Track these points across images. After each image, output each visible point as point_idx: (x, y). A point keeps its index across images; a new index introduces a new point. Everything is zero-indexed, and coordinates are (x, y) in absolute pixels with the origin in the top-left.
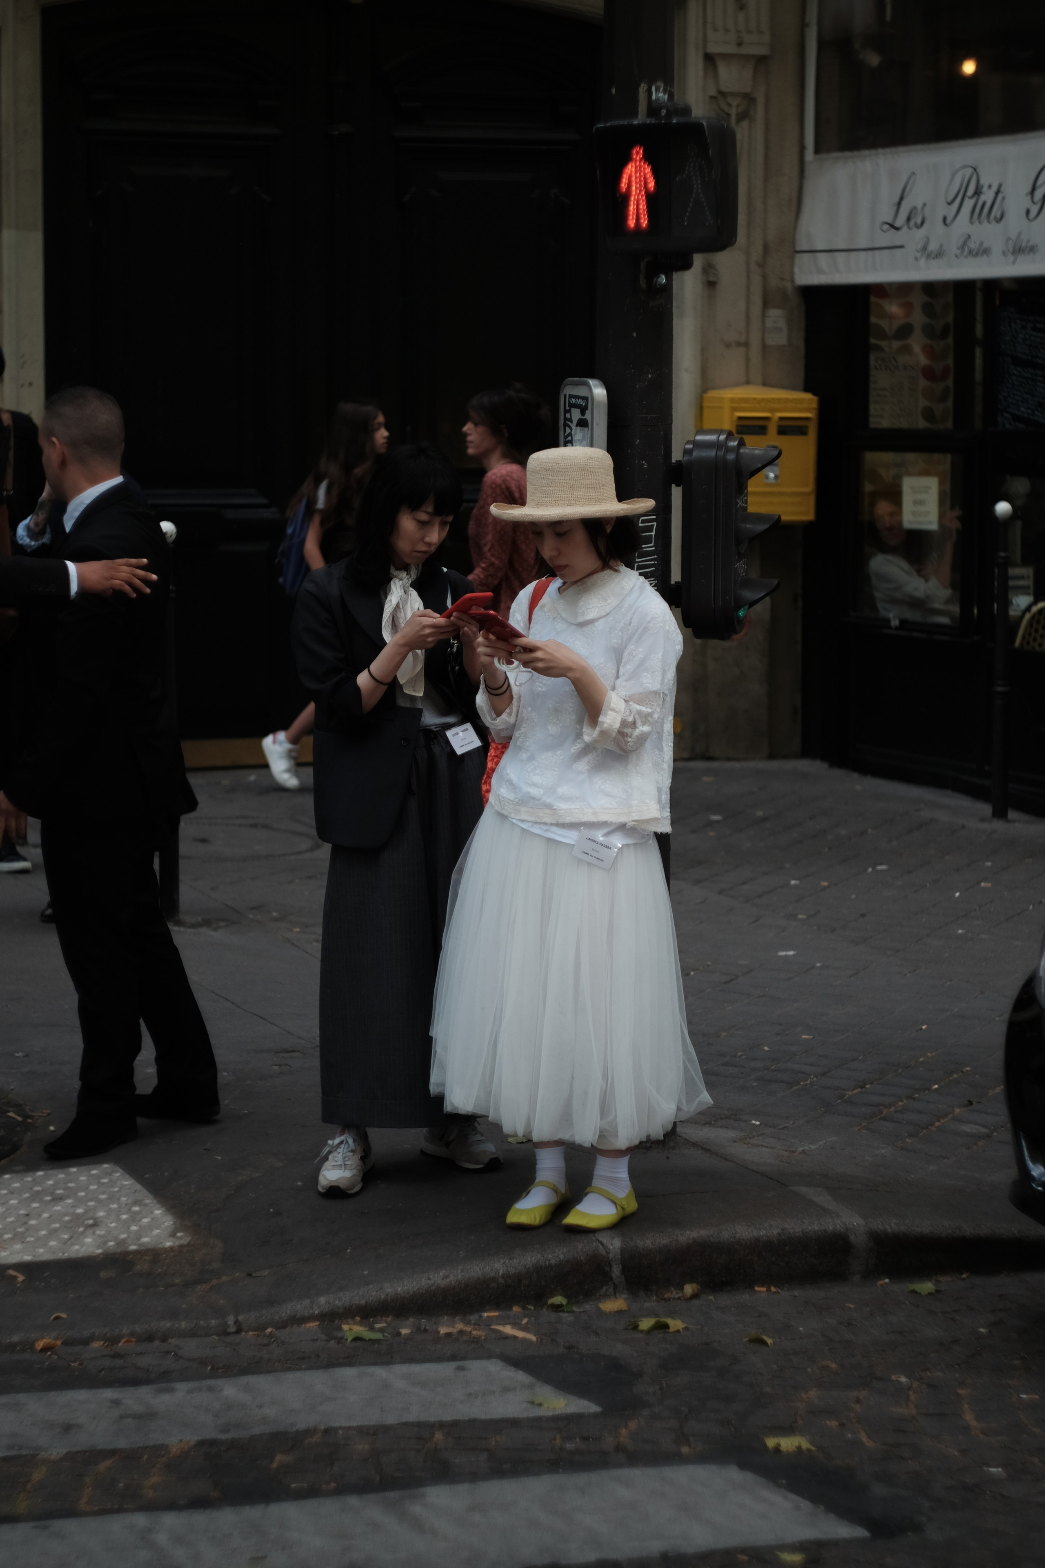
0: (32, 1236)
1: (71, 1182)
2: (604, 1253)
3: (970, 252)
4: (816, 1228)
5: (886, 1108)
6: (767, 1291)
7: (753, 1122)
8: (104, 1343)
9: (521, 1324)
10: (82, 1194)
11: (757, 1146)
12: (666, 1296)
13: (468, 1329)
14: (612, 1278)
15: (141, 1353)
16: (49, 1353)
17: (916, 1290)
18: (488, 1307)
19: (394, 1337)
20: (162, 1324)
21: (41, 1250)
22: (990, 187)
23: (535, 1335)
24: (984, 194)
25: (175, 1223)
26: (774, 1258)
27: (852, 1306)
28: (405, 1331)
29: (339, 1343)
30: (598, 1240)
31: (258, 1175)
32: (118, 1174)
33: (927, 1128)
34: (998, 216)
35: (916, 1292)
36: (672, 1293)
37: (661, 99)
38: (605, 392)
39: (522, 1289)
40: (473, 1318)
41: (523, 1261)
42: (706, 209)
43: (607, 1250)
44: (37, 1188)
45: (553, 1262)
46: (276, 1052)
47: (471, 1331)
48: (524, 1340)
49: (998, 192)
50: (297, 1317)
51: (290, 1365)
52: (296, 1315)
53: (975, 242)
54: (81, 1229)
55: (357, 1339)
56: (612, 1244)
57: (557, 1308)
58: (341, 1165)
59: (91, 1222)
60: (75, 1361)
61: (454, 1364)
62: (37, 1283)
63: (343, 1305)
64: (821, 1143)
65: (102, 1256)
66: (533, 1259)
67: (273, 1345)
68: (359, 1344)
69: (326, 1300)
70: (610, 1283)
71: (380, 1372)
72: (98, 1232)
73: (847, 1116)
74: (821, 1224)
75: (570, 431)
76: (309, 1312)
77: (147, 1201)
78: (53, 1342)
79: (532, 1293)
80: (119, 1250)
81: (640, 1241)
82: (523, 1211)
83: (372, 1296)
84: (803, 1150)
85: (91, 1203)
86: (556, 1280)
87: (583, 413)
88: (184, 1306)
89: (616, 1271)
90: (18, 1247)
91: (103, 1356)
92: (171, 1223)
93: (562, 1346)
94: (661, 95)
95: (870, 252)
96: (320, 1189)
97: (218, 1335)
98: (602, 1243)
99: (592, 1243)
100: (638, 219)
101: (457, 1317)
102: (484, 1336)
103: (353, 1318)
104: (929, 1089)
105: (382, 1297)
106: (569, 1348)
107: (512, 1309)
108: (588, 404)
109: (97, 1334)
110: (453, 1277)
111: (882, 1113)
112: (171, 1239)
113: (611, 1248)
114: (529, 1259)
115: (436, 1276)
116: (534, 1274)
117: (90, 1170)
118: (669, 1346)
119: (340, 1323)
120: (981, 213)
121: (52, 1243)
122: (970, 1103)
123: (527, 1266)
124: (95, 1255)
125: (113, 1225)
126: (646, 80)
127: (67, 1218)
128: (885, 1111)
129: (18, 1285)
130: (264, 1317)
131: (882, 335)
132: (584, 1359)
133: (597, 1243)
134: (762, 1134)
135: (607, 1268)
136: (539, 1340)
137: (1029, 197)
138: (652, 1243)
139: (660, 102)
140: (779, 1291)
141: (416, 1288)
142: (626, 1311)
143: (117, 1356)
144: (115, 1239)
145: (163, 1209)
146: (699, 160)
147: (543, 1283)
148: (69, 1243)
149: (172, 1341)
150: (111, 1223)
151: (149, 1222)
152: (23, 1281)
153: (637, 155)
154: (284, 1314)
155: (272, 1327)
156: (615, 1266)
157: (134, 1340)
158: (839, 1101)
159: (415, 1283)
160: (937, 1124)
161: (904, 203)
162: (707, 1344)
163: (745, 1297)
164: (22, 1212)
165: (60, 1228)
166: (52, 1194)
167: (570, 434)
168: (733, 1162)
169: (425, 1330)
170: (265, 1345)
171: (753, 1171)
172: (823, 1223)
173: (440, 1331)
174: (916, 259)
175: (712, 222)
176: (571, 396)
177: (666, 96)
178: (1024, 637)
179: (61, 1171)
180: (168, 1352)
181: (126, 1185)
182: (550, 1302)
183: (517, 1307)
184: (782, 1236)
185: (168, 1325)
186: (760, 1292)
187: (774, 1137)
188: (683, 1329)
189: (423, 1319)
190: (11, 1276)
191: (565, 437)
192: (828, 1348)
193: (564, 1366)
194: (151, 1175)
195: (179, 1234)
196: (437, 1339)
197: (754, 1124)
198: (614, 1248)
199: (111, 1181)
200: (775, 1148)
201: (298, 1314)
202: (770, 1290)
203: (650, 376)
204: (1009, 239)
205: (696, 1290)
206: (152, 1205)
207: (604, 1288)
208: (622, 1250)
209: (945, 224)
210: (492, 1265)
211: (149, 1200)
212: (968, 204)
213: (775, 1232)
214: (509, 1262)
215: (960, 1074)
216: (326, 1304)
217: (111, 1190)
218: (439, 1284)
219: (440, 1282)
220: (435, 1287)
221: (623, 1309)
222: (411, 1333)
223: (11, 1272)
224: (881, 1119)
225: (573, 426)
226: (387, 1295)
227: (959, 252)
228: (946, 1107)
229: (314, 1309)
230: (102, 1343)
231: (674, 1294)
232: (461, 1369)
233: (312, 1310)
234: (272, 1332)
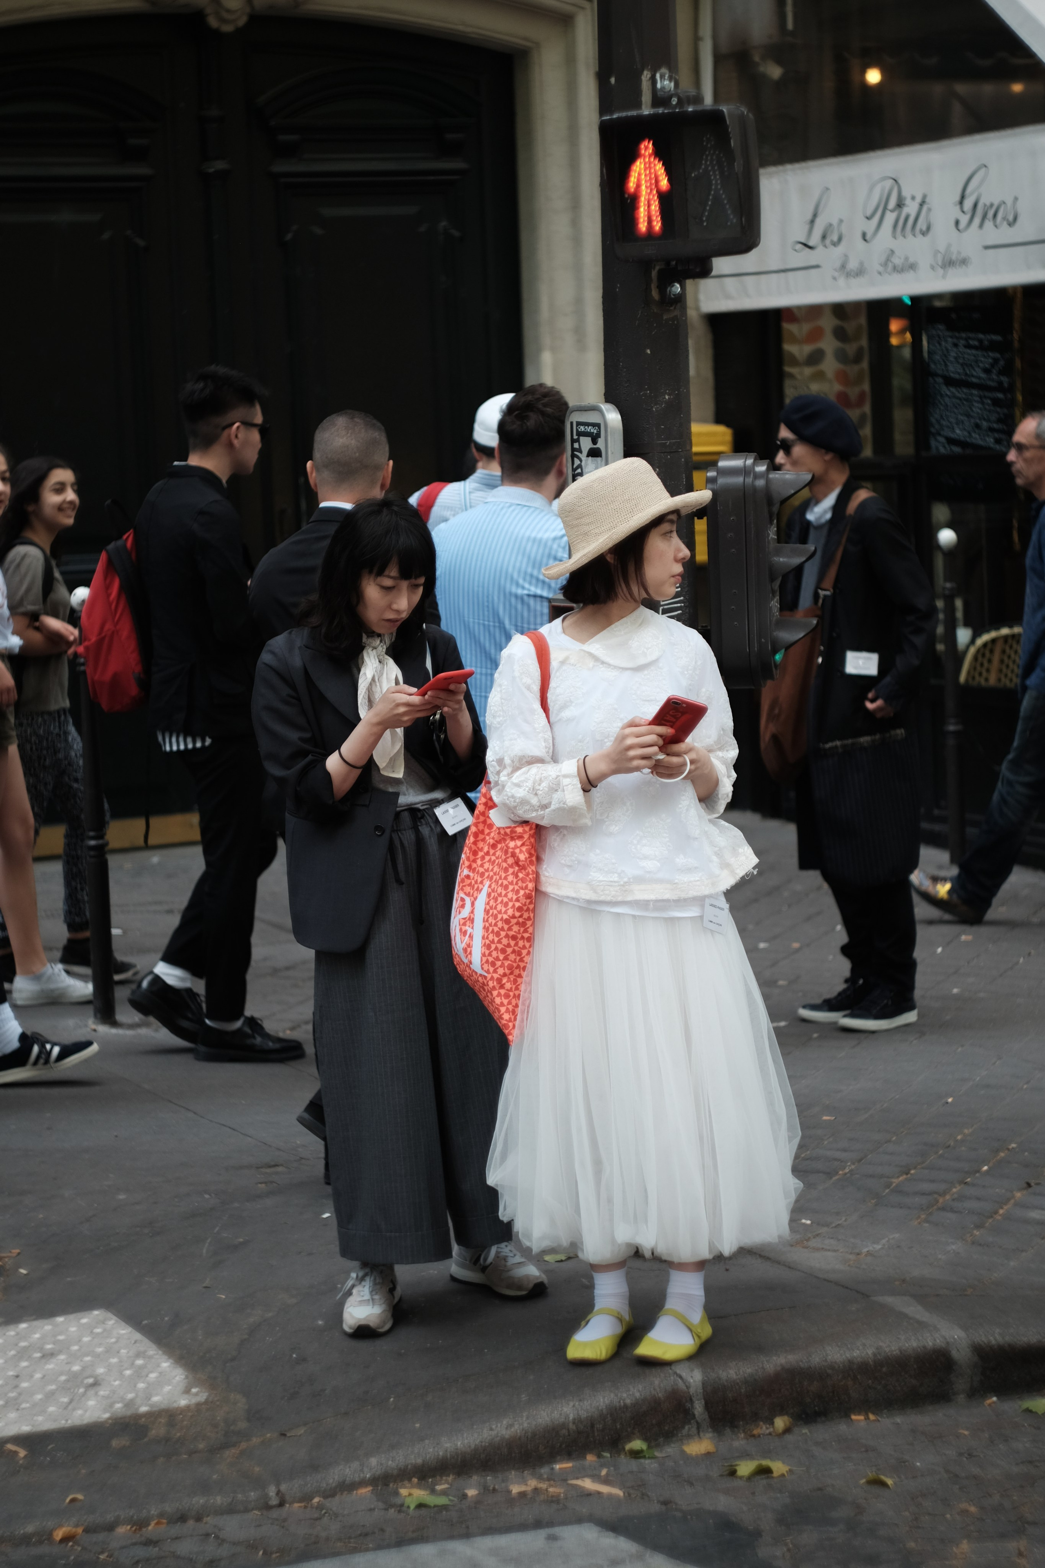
0: (27, 1402)
1: (60, 1334)
2: (685, 1388)
3: (895, 269)
4: (915, 1344)
5: (940, 1195)
6: (865, 1419)
7: (804, 1221)
8: (131, 1528)
9: (601, 1476)
10: (76, 1348)
11: (817, 1249)
12: (755, 1432)
13: (543, 1486)
14: (694, 1415)
15: (176, 1538)
16: (70, 1544)
17: (1030, 1408)
18: (559, 1458)
19: (461, 1501)
20: (194, 1500)
21: (40, 1418)
22: (913, 198)
23: (621, 1489)
24: (908, 206)
25: (187, 1377)
26: (870, 1381)
27: (966, 1433)
28: (471, 1492)
29: (400, 1511)
30: (675, 1373)
31: (270, 1314)
32: (111, 1322)
33: (992, 1217)
34: (924, 228)
35: (1031, 1411)
36: (761, 1428)
37: (666, 87)
38: (619, 417)
39: (596, 1434)
40: (545, 1471)
41: (595, 1402)
42: (727, 207)
43: (687, 1384)
44: (23, 1344)
45: (628, 1401)
46: (258, 1168)
47: (547, 1489)
48: (610, 1496)
49: (922, 204)
50: (346, 1482)
51: (354, 1545)
52: (345, 1480)
53: (900, 258)
54: (82, 1390)
55: (420, 1506)
56: (692, 1377)
57: (636, 1454)
58: (369, 1300)
59: (91, 1381)
60: (102, 1552)
61: (542, 1533)
62: (42, 1458)
63: (397, 1466)
64: (884, 1241)
65: (110, 1421)
66: (606, 1400)
67: (325, 1518)
68: (423, 1511)
69: (378, 1462)
70: (692, 1421)
71: (461, 1548)
72: (102, 1393)
73: (901, 1207)
74: (918, 1340)
75: (579, 462)
76: (359, 1476)
77: (151, 1353)
78: (74, 1530)
79: (607, 1438)
80: (129, 1413)
81: (723, 1371)
82: (585, 1344)
83: (429, 1453)
84: (868, 1251)
85: (88, 1359)
86: (632, 1422)
87: (594, 442)
88: (215, 1477)
89: (699, 1408)
90: (12, 1415)
91: (135, 1544)
92: (183, 1377)
93: (655, 1501)
94: (666, 82)
95: (782, 275)
96: (346, 1328)
97: (260, 1509)
98: (681, 1377)
99: (670, 1377)
100: (650, 221)
101: (526, 1472)
102: (564, 1493)
103: (410, 1480)
104: (978, 1171)
105: (441, 1453)
106: (665, 1503)
107: (586, 1458)
108: (600, 431)
109: (122, 1517)
110: (518, 1425)
111: (937, 1202)
112: (186, 1396)
113: (692, 1381)
114: (602, 1400)
115: (499, 1425)
116: (609, 1416)
117: (80, 1319)
118: (779, 1495)
119: (395, 1486)
120: (902, 227)
121: (51, 1409)
122: (1029, 1185)
123: (600, 1408)
124: (102, 1420)
125: (117, 1383)
126: (649, 67)
127: (63, 1378)
128: (941, 1200)
129: (21, 1462)
130: (309, 1485)
131: (795, 362)
132: (689, 1517)
133: (675, 1376)
134: (817, 1235)
135: (688, 1405)
136: (626, 1494)
137: (958, 207)
138: (736, 1373)
139: (666, 90)
140: (880, 1419)
141: (479, 1441)
142: (714, 1453)
143: (149, 1542)
144: (122, 1399)
145: (171, 1361)
146: (717, 152)
147: (618, 1427)
148: (70, 1407)
149: (209, 1520)
150: (115, 1381)
151: (157, 1378)
152: (26, 1456)
153: (645, 150)
154: (331, 1481)
155: (320, 1496)
156: (697, 1402)
157: (165, 1521)
158: (887, 1191)
159: (476, 1435)
160: (1001, 1211)
161: (818, 221)
162: (820, 1489)
163: (842, 1428)
164: (11, 1373)
165: (57, 1390)
166: (41, 1349)
167: (580, 466)
168: (799, 1270)
169: (494, 1490)
170: (317, 1519)
171: (825, 1280)
172: (920, 1338)
173: (512, 1490)
174: (835, 279)
175: (735, 221)
176: (579, 424)
177: (672, 84)
178: (969, 673)
179: (46, 1321)
180: (208, 1535)
181: (124, 1334)
182: (628, 1447)
183: (591, 1455)
184: (878, 1355)
185: (201, 1501)
186: (858, 1421)
187: (832, 1238)
188: (787, 1472)
189: (488, 1476)
190: (11, 1451)
191: (574, 470)
192: (958, 1487)
193: (669, 1527)
194: (150, 1321)
195: (194, 1390)
196: (511, 1501)
197: (804, 1224)
198: (694, 1381)
199: (105, 1330)
200: (838, 1250)
201: (347, 1479)
202: (868, 1418)
203: (667, 397)
204: (937, 252)
205: (788, 1423)
206: (157, 1357)
207: (687, 1427)
208: (704, 1384)
209: (865, 240)
210: (560, 1409)
211: (152, 1350)
212: (890, 217)
213: (870, 1352)
214: (579, 1405)
215: (1006, 1152)
216: (378, 1465)
217: (107, 1341)
218: (503, 1435)
219: (504, 1432)
220: (499, 1438)
221: (711, 1451)
222: (479, 1494)
223: (10, 1447)
224: (939, 1209)
225: (583, 456)
226: (446, 1451)
227: (881, 269)
228: (1003, 1191)
229: (365, 1473)
230: (129, 1527)
231: (762, 1429)
232: (552, 1538)
233: (363, 1473)
234: (320, 1502)
